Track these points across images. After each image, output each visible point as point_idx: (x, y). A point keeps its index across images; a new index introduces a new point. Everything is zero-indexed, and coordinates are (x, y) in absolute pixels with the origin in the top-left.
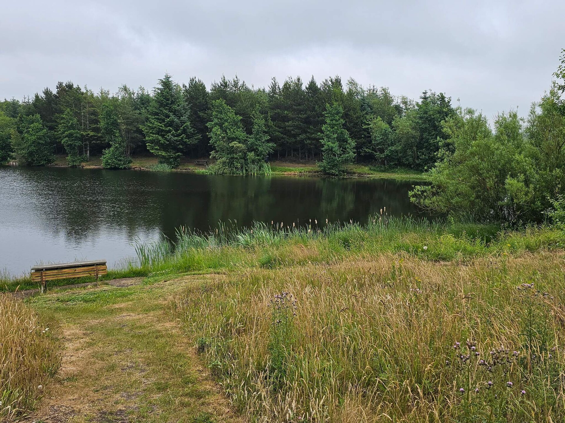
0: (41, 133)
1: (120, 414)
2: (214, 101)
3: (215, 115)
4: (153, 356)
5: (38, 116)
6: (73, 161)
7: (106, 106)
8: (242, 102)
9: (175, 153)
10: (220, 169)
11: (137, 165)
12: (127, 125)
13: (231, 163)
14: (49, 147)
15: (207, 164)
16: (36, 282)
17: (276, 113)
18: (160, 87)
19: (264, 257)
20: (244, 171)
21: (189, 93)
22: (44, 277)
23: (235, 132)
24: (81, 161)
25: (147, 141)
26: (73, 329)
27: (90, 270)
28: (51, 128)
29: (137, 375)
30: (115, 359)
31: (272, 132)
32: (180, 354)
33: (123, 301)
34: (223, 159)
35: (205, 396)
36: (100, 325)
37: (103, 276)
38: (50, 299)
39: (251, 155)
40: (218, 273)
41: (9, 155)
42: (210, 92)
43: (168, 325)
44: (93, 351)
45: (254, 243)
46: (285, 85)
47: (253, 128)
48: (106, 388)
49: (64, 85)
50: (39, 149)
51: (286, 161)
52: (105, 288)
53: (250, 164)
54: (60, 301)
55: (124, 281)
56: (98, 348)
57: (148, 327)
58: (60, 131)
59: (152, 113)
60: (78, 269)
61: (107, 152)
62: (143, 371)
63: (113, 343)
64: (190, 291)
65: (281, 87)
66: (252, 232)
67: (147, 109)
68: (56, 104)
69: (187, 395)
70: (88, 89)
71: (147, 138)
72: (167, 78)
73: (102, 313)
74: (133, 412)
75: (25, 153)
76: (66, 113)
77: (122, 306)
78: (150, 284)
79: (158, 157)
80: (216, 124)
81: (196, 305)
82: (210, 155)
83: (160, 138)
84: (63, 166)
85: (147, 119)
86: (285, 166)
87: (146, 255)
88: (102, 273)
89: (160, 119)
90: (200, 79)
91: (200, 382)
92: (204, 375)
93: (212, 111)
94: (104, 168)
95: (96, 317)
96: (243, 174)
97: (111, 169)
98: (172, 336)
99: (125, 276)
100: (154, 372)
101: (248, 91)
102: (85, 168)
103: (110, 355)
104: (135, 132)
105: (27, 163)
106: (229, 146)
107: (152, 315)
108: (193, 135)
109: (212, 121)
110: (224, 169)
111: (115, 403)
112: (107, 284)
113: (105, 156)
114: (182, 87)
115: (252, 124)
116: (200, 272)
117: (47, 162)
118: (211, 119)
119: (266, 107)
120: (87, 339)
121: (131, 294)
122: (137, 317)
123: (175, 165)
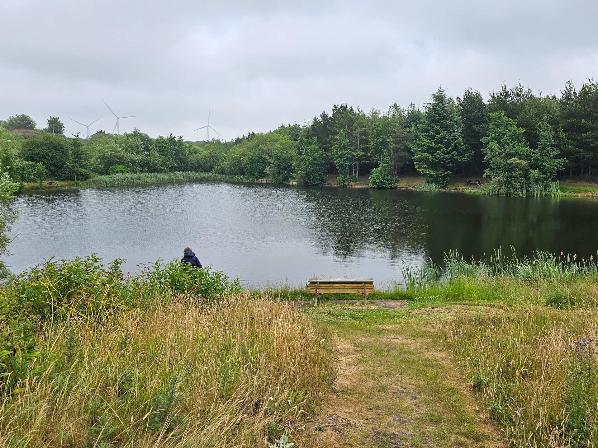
0: (317, 155)
1: (394, 438)
2: (491, 114)
3: (492, 128)
4: (424, 385)
5: (315, 138)
6: (344, 181)
7: (376, 125)
8: (525, 112)
9: (444, 172)
10: (494, 188)
11: (403, 184)
12: (396, 144)
13: (508, 182)
14: (323, 167)
15: (480, 184)
16: (311, 294)
17: (569, 123)
18: (432, 102)
19: (551, 294)
20: (525, 192)
21: (463, 107)
22: (318, 290)
23: (515, 147)
24: (351, 180)
25: (415, 159)
26: (344, 344)
27: (359, 288)
28: (326, 150)
29: (408, 402)
30: (385, 380)
31: (563, 146)
32: (452, 388)
33: (389, 323)
34: (499, 177)
35: (484, 440)
36: (369, 344)
37: (370, 295)
38: (323, 311)
39: (535, 173)
40: (493, 306)
41: (290, 176)
42: (487, 103)
43: (438, 355)
44: (364, 369)
45: (538, 276)
46: (584, 88)
47: (539, 141)
48: (378, 408)
49: (339, 107)
50: (315, 169)
51: (581, 180)
52: (372, 307)
53: (532, 183)
54: (332, 315)
55: (389, 303)
56: (369, 366)
57: (418, 354)
58: (333, 152)
59: (422, 130)
60: (348, 286)
61: (375, 171)
62: (414, 398)
63: (383, 364)
64: (461, 322)
65: (577, 92)
66: (534, 263)
67: (417, 126)
68: (331, 126)
69: (463, 434)
70: (361, 110)
71: (415, 157)
72: (441, 92)
73: (371, 332)
74: (407, 439)
75: (303, 173)
76: (339, 134)
77: (389, 328)
78: (416, 309)
79: (425, 176)
80: (492, 139)
81: (468, 338)
82: (484, 173)
83: (429, 156)
84: (334, 186)
85: (417, 137)
86: (579, 186)
87: (412, 278)
88: (370, 292)
89: (430, 136)
90: (477, 90)
91: (478, 423)
92: (482, 417)
93: (488, 124)
94: (371, 188)
95: (365, 335)
96: (523, 195)
97: (378, 188)
98: (443, 367)
99: (391, 298)
100: (426, 402)
101: (534, 99)
102: (354, 187)
103: (381, 376)
104: (403, 151)
105: (304, 183)
106: (507, 162)
107: (420, 341)
108: (465, 151)
109: (488, 136)
110: (500, 189)
111: (388, 426)
112: (374, 303)
113: (373, 176)
114: (455, 100)
115: (537, 137)
116: (471, 302)
117: (321, 181)
118: (487, 133)
119: (556, 117)
120: (358, 356)
121: (398, 317)
122: (405, 341)
123: (443, 184)
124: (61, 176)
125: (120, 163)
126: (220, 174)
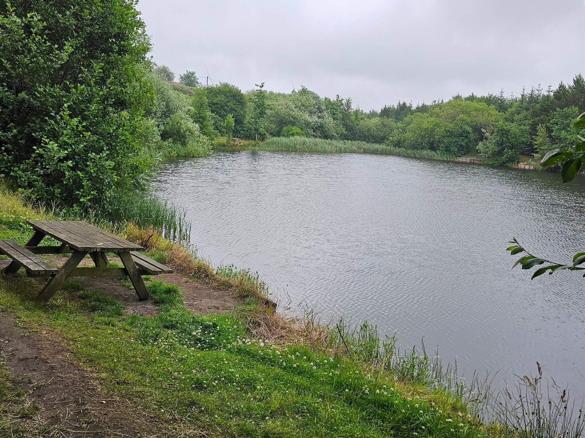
124: (240, 133)
125: (293, 124)
126: (395, 146)
